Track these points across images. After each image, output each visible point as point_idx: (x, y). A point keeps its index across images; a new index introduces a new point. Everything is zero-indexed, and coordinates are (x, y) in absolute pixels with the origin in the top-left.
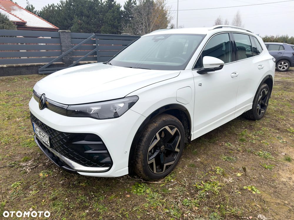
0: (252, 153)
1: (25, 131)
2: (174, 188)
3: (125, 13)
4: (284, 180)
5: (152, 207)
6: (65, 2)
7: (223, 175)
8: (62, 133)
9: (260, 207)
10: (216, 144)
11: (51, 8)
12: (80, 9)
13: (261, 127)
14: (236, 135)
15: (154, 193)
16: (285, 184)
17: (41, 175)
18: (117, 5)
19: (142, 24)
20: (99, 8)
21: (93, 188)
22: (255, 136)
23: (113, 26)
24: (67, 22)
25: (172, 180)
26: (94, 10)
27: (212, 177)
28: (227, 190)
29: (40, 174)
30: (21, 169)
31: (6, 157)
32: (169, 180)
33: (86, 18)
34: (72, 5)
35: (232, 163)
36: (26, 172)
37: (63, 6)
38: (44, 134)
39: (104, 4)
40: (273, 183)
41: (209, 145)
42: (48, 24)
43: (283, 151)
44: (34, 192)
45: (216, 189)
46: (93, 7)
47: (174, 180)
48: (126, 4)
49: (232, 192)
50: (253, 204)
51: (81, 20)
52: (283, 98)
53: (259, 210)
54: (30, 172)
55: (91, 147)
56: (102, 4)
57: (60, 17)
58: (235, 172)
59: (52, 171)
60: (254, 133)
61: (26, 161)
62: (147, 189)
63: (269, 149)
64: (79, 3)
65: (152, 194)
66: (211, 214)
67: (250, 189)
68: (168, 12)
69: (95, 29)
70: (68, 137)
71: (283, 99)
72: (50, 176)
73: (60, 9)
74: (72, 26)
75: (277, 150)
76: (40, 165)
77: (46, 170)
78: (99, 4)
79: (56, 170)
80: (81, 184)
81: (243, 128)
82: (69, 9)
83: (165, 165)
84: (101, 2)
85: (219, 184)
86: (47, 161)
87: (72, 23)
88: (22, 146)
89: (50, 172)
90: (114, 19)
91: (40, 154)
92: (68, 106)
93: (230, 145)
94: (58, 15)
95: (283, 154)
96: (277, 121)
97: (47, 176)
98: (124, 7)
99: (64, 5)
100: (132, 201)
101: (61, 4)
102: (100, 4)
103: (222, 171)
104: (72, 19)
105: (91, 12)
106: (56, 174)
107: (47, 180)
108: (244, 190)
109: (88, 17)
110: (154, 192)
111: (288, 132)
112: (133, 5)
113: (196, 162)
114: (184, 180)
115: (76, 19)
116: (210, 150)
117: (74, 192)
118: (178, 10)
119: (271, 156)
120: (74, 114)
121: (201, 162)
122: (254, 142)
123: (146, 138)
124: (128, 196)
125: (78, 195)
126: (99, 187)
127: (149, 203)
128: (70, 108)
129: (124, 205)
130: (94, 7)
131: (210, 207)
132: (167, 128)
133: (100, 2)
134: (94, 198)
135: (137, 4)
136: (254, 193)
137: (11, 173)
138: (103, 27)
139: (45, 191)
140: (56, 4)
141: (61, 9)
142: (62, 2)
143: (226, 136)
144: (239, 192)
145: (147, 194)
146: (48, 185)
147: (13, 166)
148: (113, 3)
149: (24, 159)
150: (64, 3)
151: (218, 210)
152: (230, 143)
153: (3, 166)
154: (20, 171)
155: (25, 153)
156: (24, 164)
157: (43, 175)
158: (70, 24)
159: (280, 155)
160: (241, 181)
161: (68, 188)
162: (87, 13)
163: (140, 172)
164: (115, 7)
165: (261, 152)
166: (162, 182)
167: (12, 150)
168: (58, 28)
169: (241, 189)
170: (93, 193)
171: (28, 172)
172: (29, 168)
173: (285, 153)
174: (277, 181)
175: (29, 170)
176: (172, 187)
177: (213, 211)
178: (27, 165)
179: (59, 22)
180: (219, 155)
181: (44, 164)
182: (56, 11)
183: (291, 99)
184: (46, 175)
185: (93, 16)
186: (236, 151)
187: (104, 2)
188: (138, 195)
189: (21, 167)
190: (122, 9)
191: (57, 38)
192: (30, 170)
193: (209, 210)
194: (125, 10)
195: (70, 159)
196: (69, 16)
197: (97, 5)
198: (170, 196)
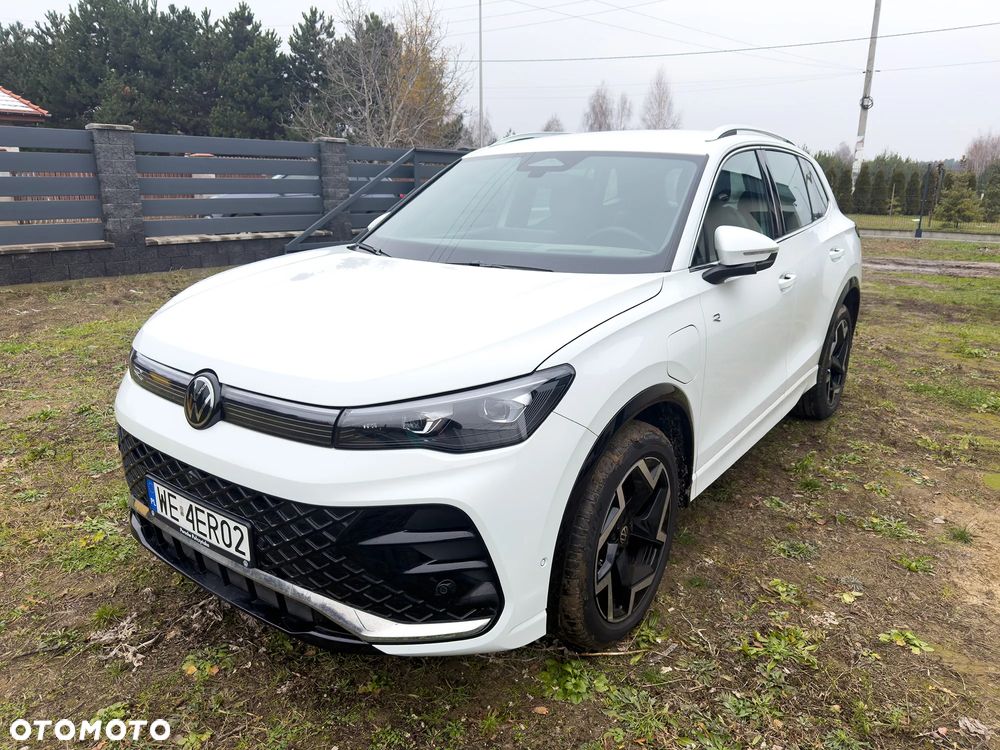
0: (852, 524)
1: (49, 507)
2: (677, 666)
3: (294, 66)
4: (975, 601)
5: (639, 738)
6: (67, 18)
7: (804, 605)
8: (318, 512)
9: (952, 694)
10: (739, 505)
11: (11, 37)
12: (128, 45)
13: (845, 441)
14: (785, 470)
15: (624, 690)
16: (983, 615)
17: (190, 669)
18: (263, 34)
19: (363, 103)
20: (199, 45)
21: (409, 698)
22: (839, 468)
23: (254, 109)
24: (78, 91)
25: (659, 640)
26: (178, 49)
27: (773, 614)
28: (837, 654)
29: (184, 668)
30: (102, 656)
31: (17, 616)
32: (651, 639)
33: (152, 76)
34: (94, 30)
35: (809, 561)
36: (128, 667)
37: (58, 31)
38: (220, 518)
39: (217, 30)
40: (950, 616)
41: (717, 508)
42: (7, 97)
43: (935, 509)
44: (192, 738)
45: (804, 651)
46: (174, 39)
47: (664, 638)
48: (297, 33)
49: (856, 657)
50: (930, 688)
51: (128, 82)
52: (863, 345)
53: (956, 705)
54: (141, 663)
55: (425, 551)
56: (210, 29)
57: (50, 72)
58: (832, 591)
59: (228, 651)
60: (834, 461)
61: (110, 622)
62: (596, 677)
63: (894, 510)
64: (123, 25)
65: (616, 693)
66: (829, 737)
67: (901, 642)
68: (450, 66)
69: (186, 118)
70: (345, 524)
71: (865, 348)
72: (225, 669)
73: (45, 42)
74: (99, 105)
75: (917, 509)
76: (173, 634)
77: (202, 648)
78: (197, 29)
79: (240, 645)
80: (361, 689)
81: (794, 448)
82: (85, 43)
83: (634, 590)
84: (206, 22)
85: (806, 635)
86: (193, 617)
87: (96, 94)
88: (65, 566)
89: (220, 655)
90: (258, 86)
91: (154, 593)
92: (337, 412)
93: (779, 505)
94: (40, 64)
95: (939, 520)
96: (878, 418)
97: (215, 670)
98: (291, 43)
99: (62, 28)
100: (561, 727)
101: (49, 25)
102: (201, 31)
103: (793, 592)
104: (95, 81)
105: (168, 57)
106: (248, 660)
107: (221, 689)
108: (884, 644)
109: (159, 73)
110: (622, 684)
111: (925, 450)
112: (321, 37)
113: (701, 569)
114: (697, 635)
115: (112, 80)
116: (725, 525)
117: (352, 720)
118: (481, 61)
119: (908, 531)
120: (357, 440)
121: (718, 569)
122: (845, 490)
123: (593, 505)
124: (542, 710)
125: (368, 727)
126: (427, 690)
127: (623, 725)
128: (350, 419)
129: (540, 742)
130: (179, 40)
131: (816, 714)
132: (641, 464)
133: (201, 25)
134: (428, 731)
135: (337, 37)
136: (916, 651)
137: (66, 674)
138: (215, 111)
139: (237, 729)
140: (28, 25)
141: (50, 41)
142: (53, 18)
143: (755, 476)
144: (876, 655)
145: (602, 697)
146: (237, 705)
147: (63, 650)
148: (249, 27)
149: (101, 617)
150: (63, 20)
151: (842, 719)
152: (778, 499)
153: (22, 654)
154: (100, 665)
155: (91, 594)
156: (107, 637)
157: (199, 669)
158: (90, 98)
159: (930, 523)
160: (861, 618)
161: (319, 705)
162: (156, 60)
163: (573, 625)
164: (258, 41)
165: (875, 520)
166: (630, 649)
167: (29, 587)
168: (45, 112)
169: (878, 646)
170: (418, 713)
171: (136, 665)
172: (134, 649)
173: (943, 517)
174: (958, 608)
175: (134, 655)
176: (668, 662)
177: (830, 727)
178: (120, 636)
179: (45, 89)
180: (762, 539)
181: (184, 628)
182: (32, 48)
183: (887, 348)
184: (208, 668)
185: (176, 70)
186: (806, 525)
187: (216, 24)
188: (572, 704)
189: (98, 648)
190: (285, 49)
191: (82, 152)
192: (140, 656)
193: (815, 724)
194: (293, 54)
195: (343, 601)
196: (84, 68)
197: (192, 34)
198: (674, 692)
